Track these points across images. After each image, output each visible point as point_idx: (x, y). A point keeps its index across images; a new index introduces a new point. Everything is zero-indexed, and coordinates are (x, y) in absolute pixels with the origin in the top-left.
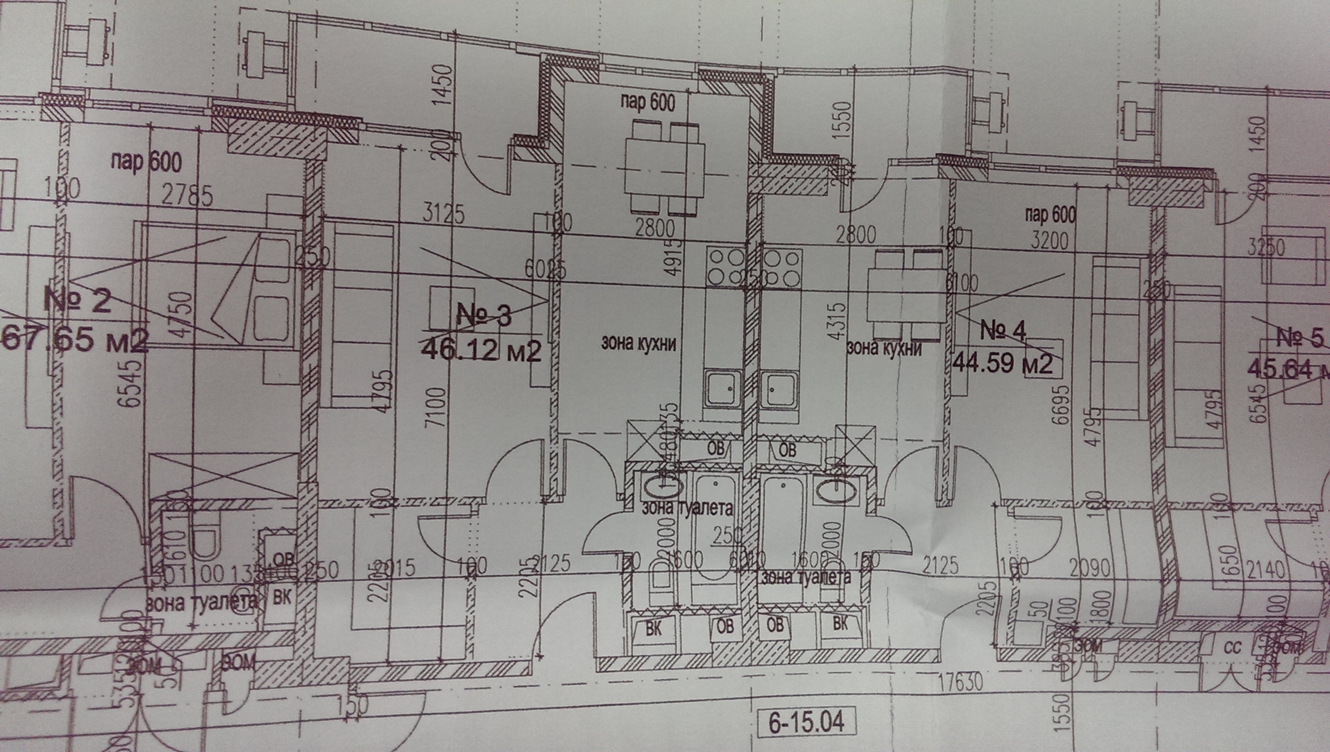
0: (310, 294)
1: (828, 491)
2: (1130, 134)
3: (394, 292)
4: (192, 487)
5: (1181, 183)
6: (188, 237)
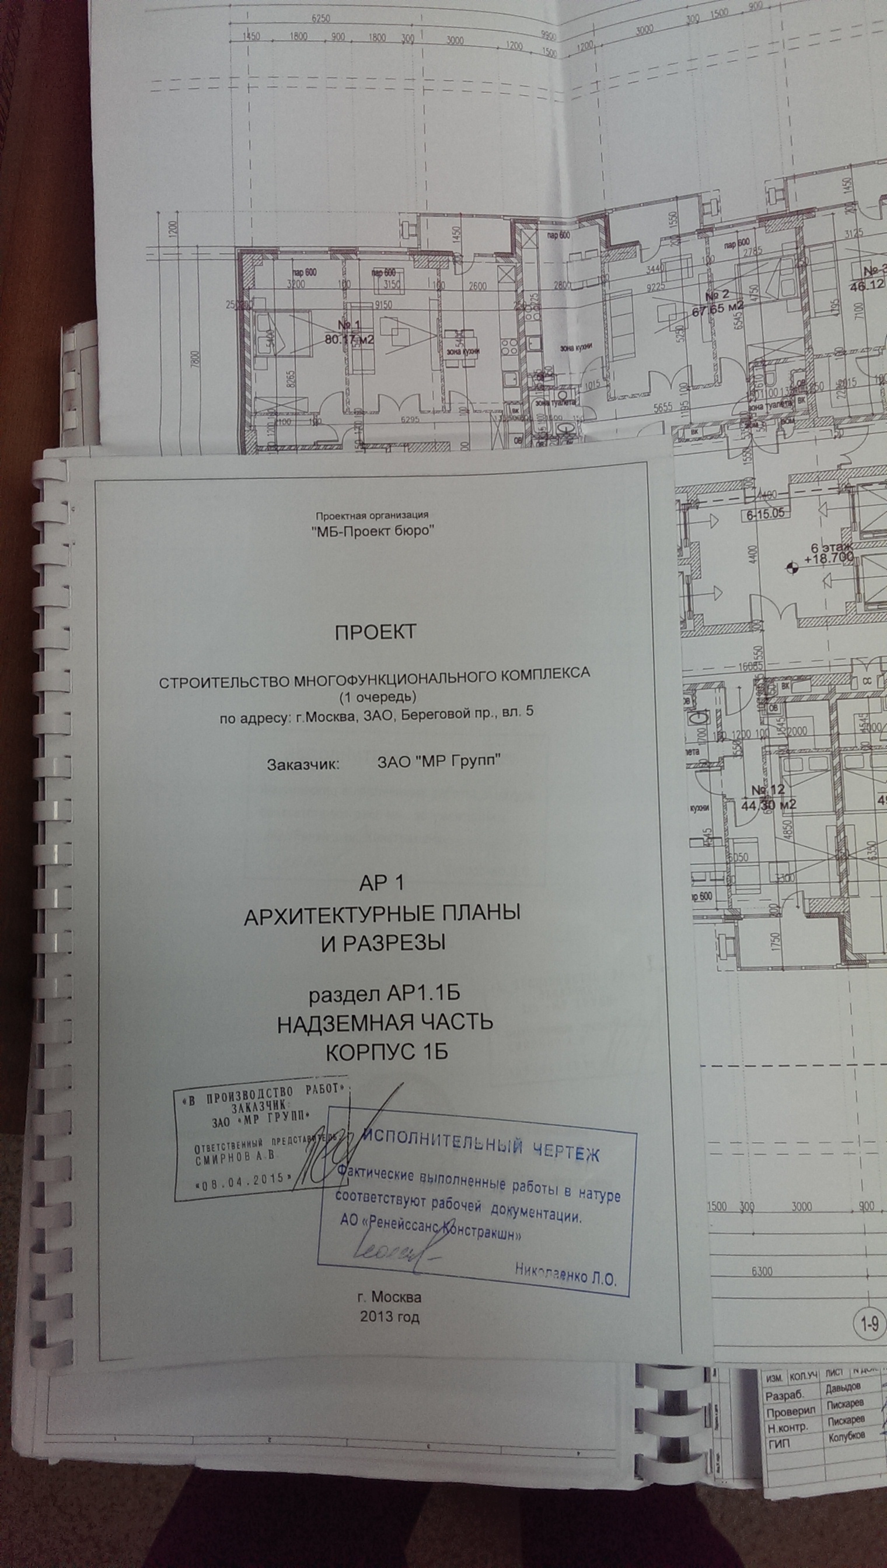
0: (802, 276)
3: (836, 268)
4: (764, 356)
6: (754, 266)
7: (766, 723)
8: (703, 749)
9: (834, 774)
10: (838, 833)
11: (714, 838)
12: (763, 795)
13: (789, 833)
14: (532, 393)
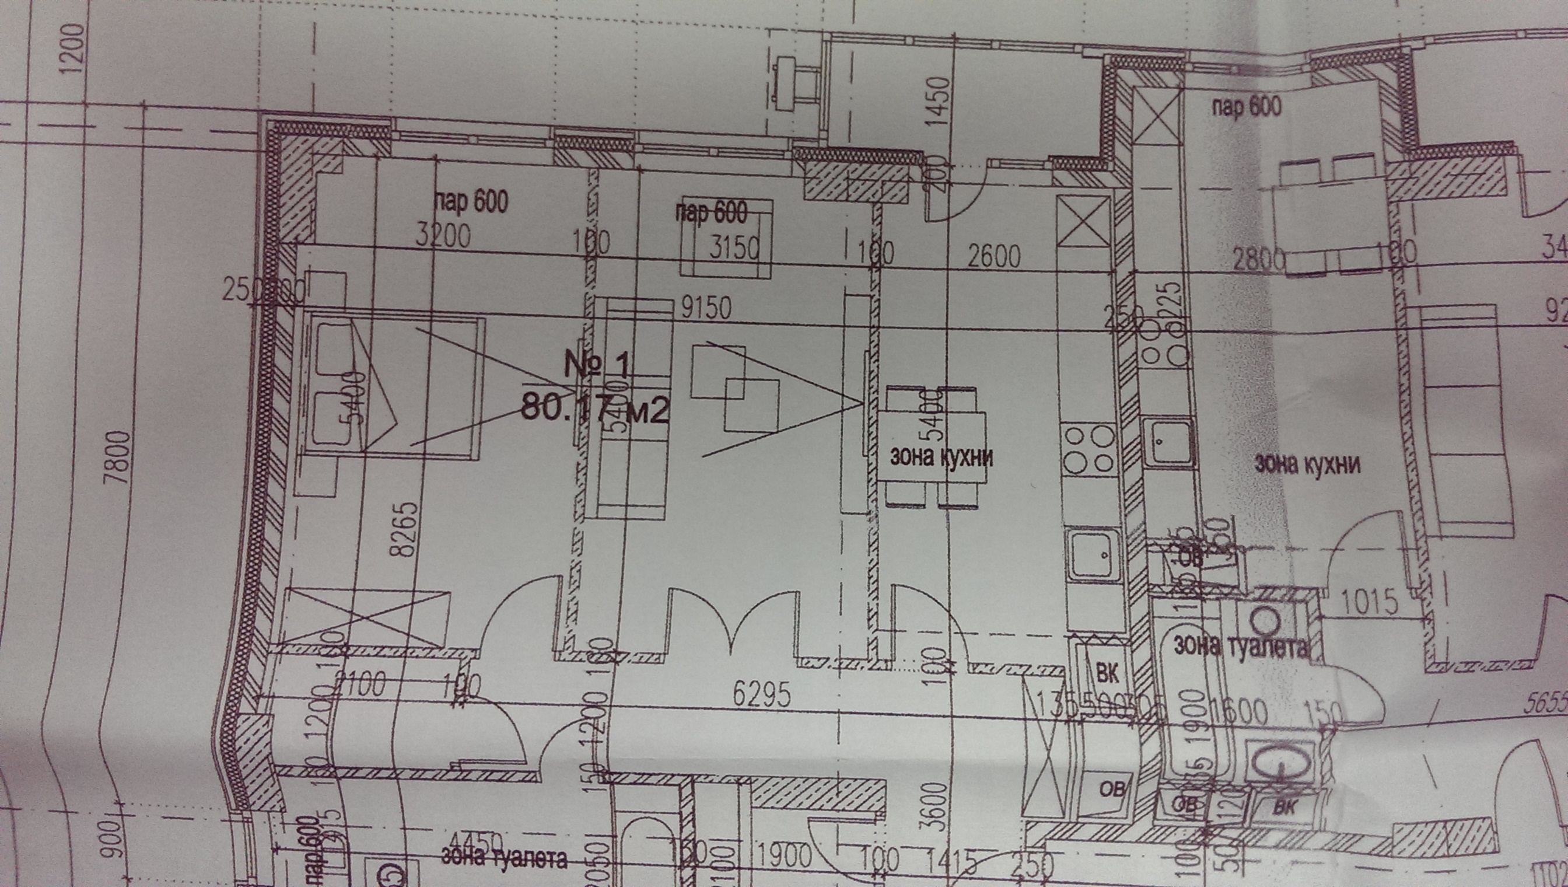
14: (1163, 607)
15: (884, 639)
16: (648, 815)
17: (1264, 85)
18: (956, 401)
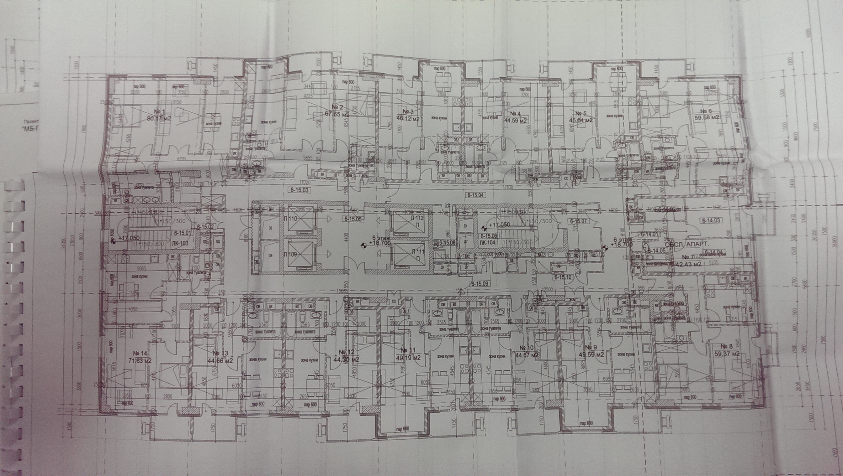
0: (377, 107)
1: (479, 148)
2: (542, 72)
3: (391, 106)
4: (357, 142)
5: (554, 82)
6: (355, 96)
7: (348, 319)
8: (317, 330)
9: (377, 345)
10: (378, 374)
11: (320, 375)
12: (344, 355)
13: (355, 373)
14: (244, 144)
15: (202, 151)
16: (165, 179)
17: (270, 63)
18: (217, 115)
